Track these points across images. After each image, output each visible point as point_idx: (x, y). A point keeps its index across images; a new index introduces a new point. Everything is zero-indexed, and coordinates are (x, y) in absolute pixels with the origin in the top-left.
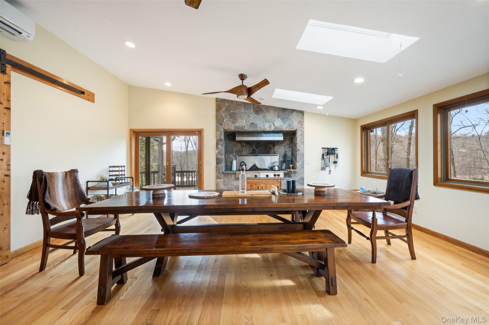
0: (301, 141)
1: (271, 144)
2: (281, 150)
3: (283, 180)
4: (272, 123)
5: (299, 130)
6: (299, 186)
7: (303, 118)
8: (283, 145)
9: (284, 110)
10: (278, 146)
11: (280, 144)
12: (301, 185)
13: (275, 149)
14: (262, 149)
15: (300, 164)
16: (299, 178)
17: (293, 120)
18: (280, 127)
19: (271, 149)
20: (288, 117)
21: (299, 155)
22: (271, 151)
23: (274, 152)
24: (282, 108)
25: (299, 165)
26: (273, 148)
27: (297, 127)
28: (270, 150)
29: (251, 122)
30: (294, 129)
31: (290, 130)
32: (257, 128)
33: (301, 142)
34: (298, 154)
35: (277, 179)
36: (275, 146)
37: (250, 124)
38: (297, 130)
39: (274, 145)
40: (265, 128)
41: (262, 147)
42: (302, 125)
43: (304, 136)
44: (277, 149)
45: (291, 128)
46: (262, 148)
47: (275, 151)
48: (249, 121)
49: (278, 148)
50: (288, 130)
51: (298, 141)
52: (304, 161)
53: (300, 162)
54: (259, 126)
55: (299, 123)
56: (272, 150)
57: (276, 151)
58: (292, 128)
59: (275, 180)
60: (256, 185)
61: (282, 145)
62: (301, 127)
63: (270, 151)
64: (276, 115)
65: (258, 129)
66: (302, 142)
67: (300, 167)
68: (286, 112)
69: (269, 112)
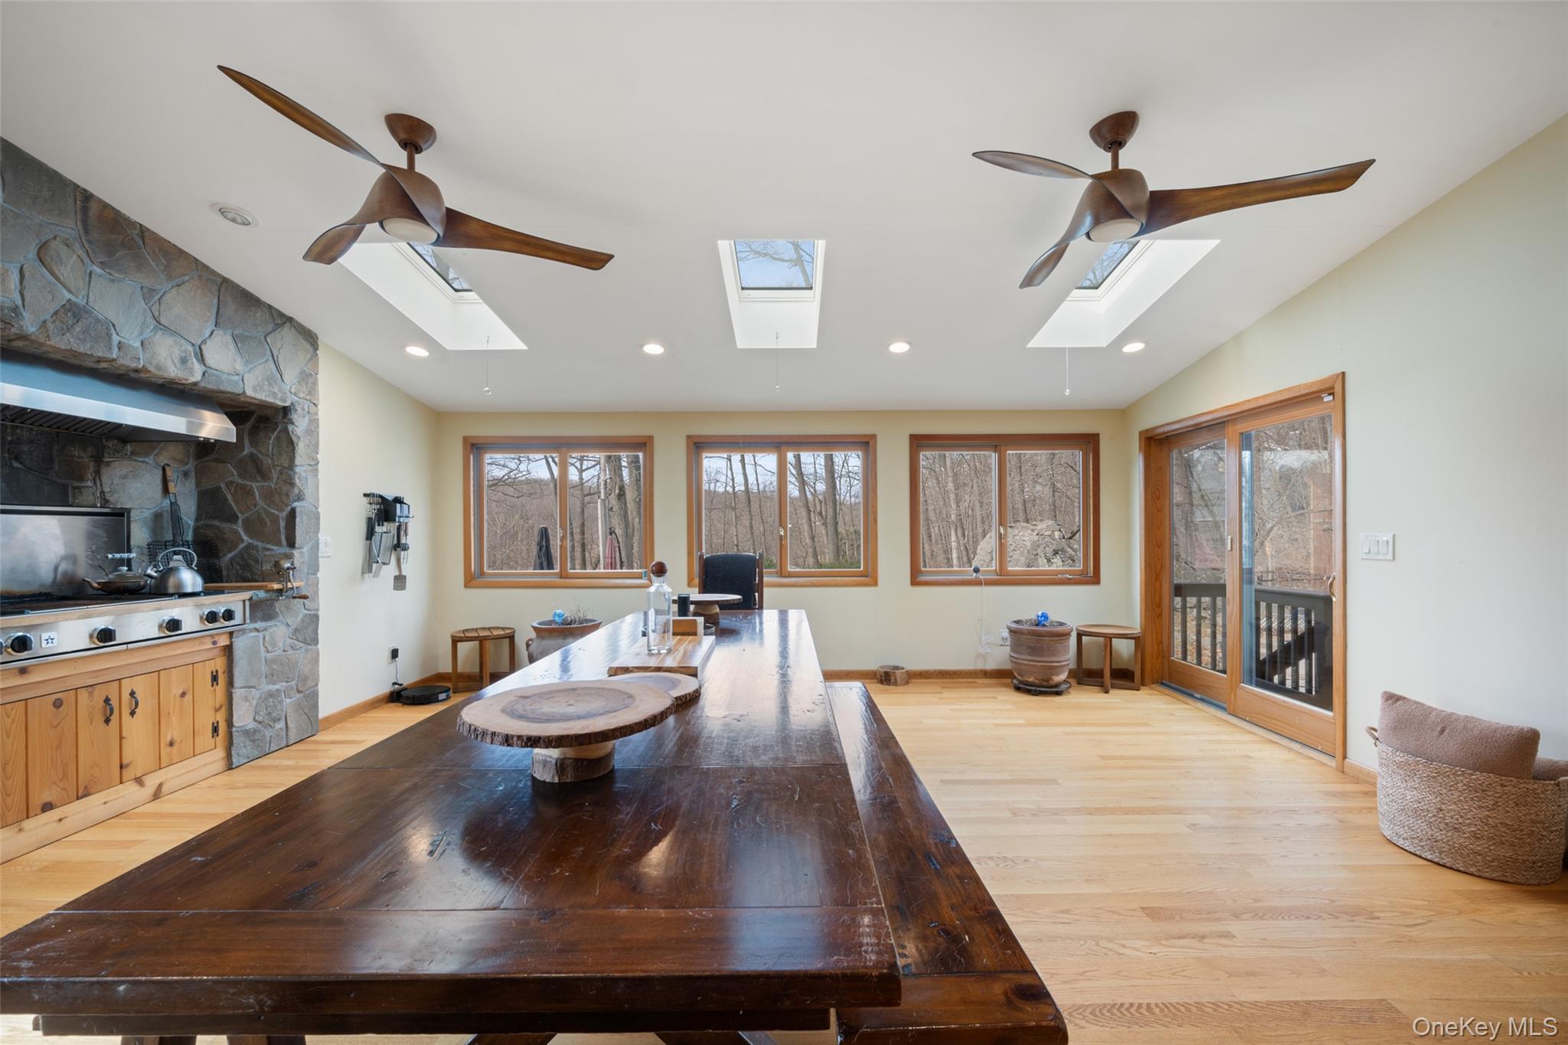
0: (309, 457)
1: (84, 449)
2: (139, 485)
3: (244, 633)
4: (193, 345)
5: (303, 410)
6: (303, 650)
7: (317, 364)
8: (150, 460)
9: (248, 300)
10: (126, 462)
11: (132, 453)
12: (309, 647)
13: (104, 479)
14: (18, 468)
15: (306, 556)
16: (301, 616)
17: (281, 360)
18: (228, 374)
19: (81, 479)
20: (262, 337)
21: (304, 518)
22: (78, 488)
23: (102, 492)
24: (238, 286)
25: (302, 560)
26: (92, 469)
27: (295, 395)
28: (76, 484)
29: (68, 296)
30: (285, 402)
31: (270, 400)
32: (110, 349)
33: (307, 462)
34: (301, 512)
35: (212, 636)
36: (108, 464)
37: (56, 306)
38: (296, 410)
39: (103, 456)
40: (154, 362)
41: (17, 459)
42: (313, 392)
43: (318, 438)
44: (116, 481)
45: (274, 395)
46: (16, 464)
47: (106, 489)
48: (50, 283)
49: (125, 477)
50: (263, 398)
51: (300, 456)
52: (317, 544)
53: (305, 550)
54: (119, 338)
55: (302, 379)
56: (89, 484)
57: (113, 492)
58: (280, 395)
59: (205, 640)
60: (91, 694)
61: (147, 460)
62: (308, 398)
63: (75, 488)
64: (209, 311)
65: (114, 356)
66: (312, 464)
67: (306, 570)
68: (255, 314)
69: (179, 281)
